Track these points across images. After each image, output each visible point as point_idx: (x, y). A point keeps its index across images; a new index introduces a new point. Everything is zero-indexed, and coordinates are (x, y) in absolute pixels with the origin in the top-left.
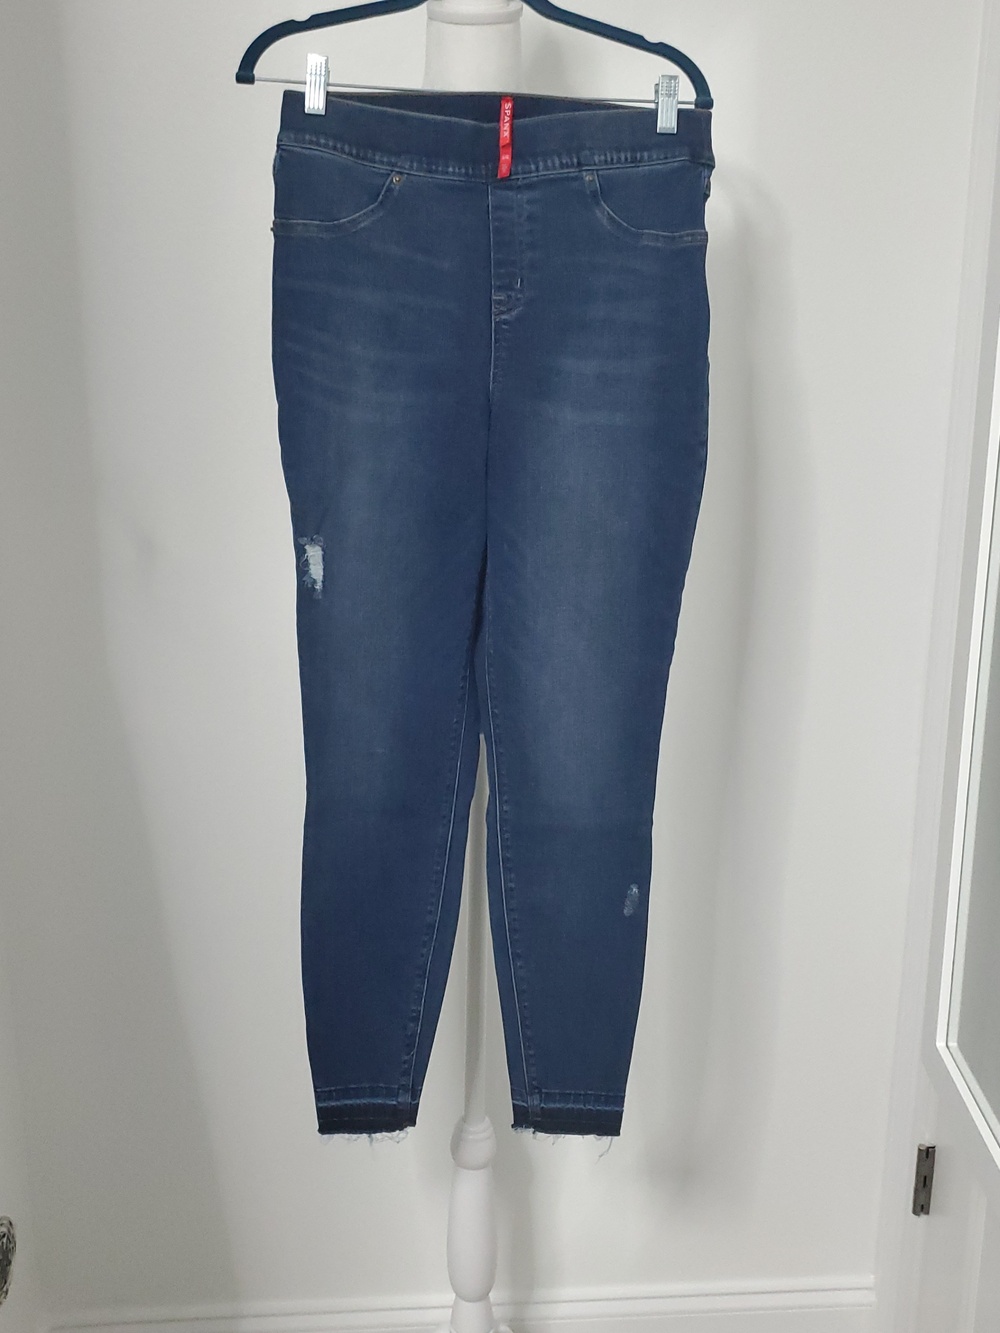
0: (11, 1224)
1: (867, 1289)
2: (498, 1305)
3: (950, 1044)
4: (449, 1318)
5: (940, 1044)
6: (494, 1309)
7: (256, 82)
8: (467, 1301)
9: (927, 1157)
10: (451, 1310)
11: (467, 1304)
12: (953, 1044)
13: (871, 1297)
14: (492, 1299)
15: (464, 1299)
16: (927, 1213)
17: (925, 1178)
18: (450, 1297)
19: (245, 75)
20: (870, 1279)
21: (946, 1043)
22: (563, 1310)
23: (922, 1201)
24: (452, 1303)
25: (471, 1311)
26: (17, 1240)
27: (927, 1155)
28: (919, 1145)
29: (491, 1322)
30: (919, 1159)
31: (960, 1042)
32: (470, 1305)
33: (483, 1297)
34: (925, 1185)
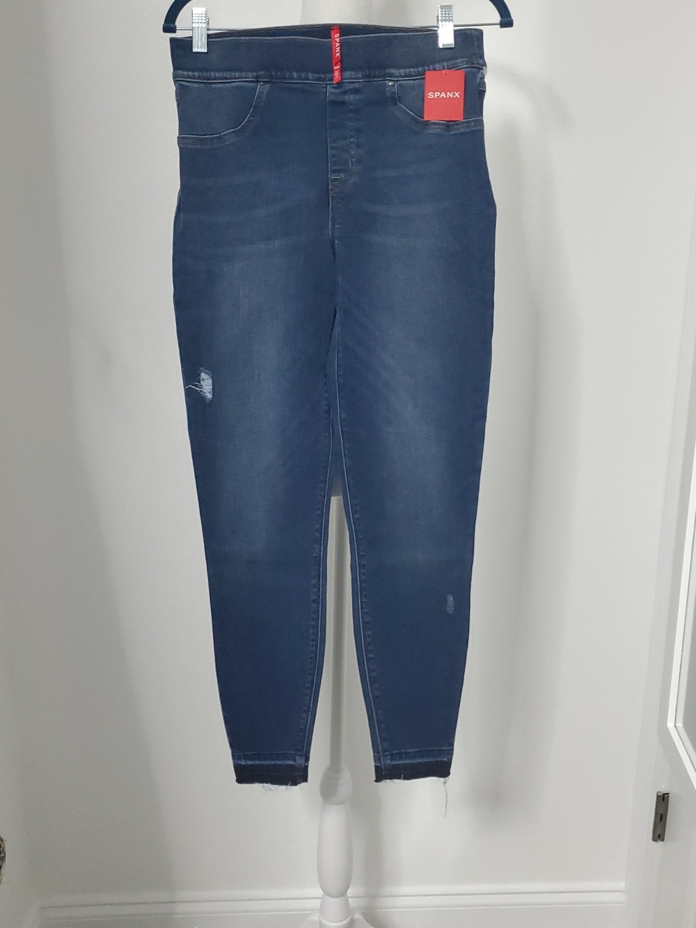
0: (2, 841)
1: (620, 891)
2: (353, 897)
3: (677, 725)
4: (319, 907)
5: (670, 724)
6: (349, 899)
8: (333, 897)
10: (320, 900)
11: (331, 899)
12: (680, 725)
13: (622, 897)
14: (348, 895)
15: (328, 895)
16: (663, 840)
17: (661, 816)
18: (320, 892)
20: (621, 885)
21: (674, 724)
22: (402, 902)
23: (659, 832)
24: (320, 896)
25: (334, 904)
26: (6, 850)
27: (663, 800)
28: (658, 792)
29: (348, 911)
30: (657, 802)
31: (685, 723)
32: (333, 899)
33: (343, 894)
34: (661, 820)
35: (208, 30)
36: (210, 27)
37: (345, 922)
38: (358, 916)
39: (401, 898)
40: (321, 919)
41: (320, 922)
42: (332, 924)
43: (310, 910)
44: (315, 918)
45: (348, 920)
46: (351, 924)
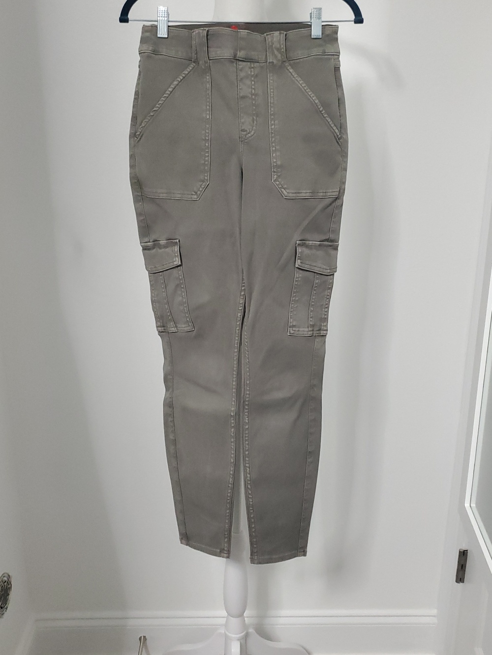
0: (9, 576)
1: (432, 616)
2: (247, 617)
3: (472, 505)
5: (467, 505)
6: (246, 619)
7: (130, 22)
8: (234, 617)
9: (464, 555)
10: (226, 619)
13: (435, 620)
14: (245, 616)
15: (231, 616)
16: (463, 582)
17: (462, 565)
18: (225, 613)
19: (124, 18)
20: (434, 612)
21: (470, 505)
22: (282, 621)
23: (460, 576)
25: (235, 622)
26: (12, 583)
27: (463, 555)
28: (460, 549)
29: (245, 626)
30: (459, 556)
31: (476, 504)
32: (234, 619)
33: (241, 615)
34: (462, 568)
35: (169, 21)
36: (170, 20)
37: (243, 634)
38: (251, 630)
39: (282, 618)
40: (227, 633)
42: (233, 636)
43: (220, 625)
44: (222, 631)
45: (244, 632)
46: (247, 636)
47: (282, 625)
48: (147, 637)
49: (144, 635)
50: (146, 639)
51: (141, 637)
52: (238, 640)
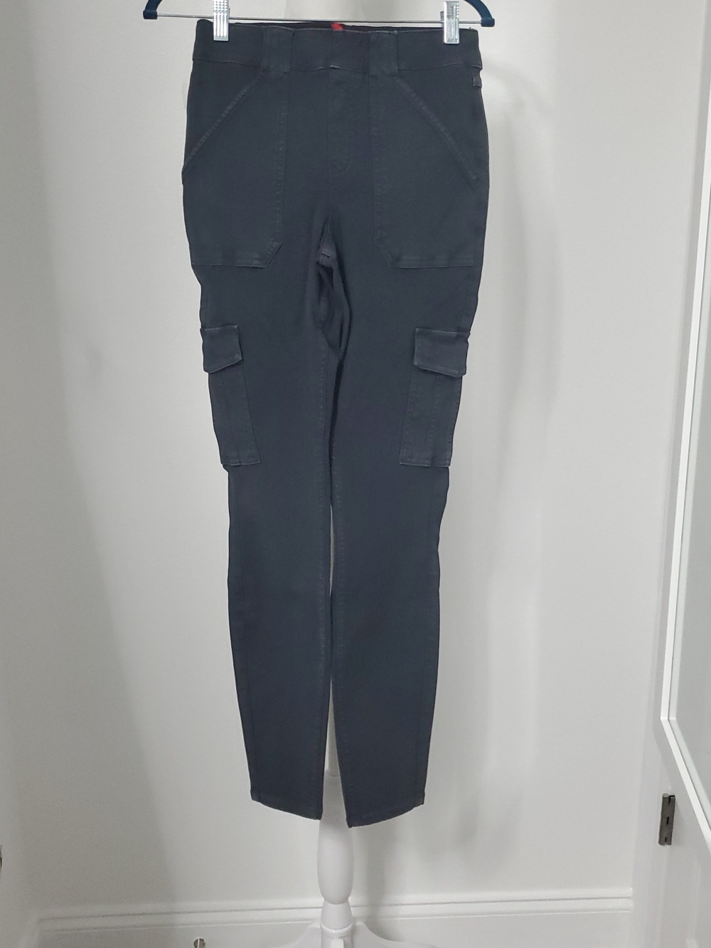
1: (628, 898)
2: (354, 906)
3: (670, 718)
4: (320, 916)
5: (664, 718)
6: (352, 909)
7: (158, 18)
8: (333, 904)
10: (321, 910)
11: (332, 905)
12: (673, 718)
13: (630, 904)
14: (350, 903)
15: (330, 902)
16: (671, 844)
17: (668, 819)
18: (320, 901)
19: (150, 13)
20: (629, 891)
21: (666, 717)
22: (404, 910)
23: (666, 835)
24: (322, 905)
25: (335, 910)
27: (669, 801)
28: (663, 795)
29: (351, 919)
30: (663, 805)
31: (678, 717)
32: (335, 905)
33: (344, 900)
34: (667, 823)
37: (346, 929)
38: (359, 923)
39: (404, 907)
40: (323, 926)
41: (321, 928)
42: (334, 931)
43: (312, 919)
44: (317, 926)
45: (350, 926)
46: (353, 933)
47: (405, 917)
48: (205, 941)
49: (202, 938)
50: (204, 944)
51: (197, 940)
52: (341, 937)
